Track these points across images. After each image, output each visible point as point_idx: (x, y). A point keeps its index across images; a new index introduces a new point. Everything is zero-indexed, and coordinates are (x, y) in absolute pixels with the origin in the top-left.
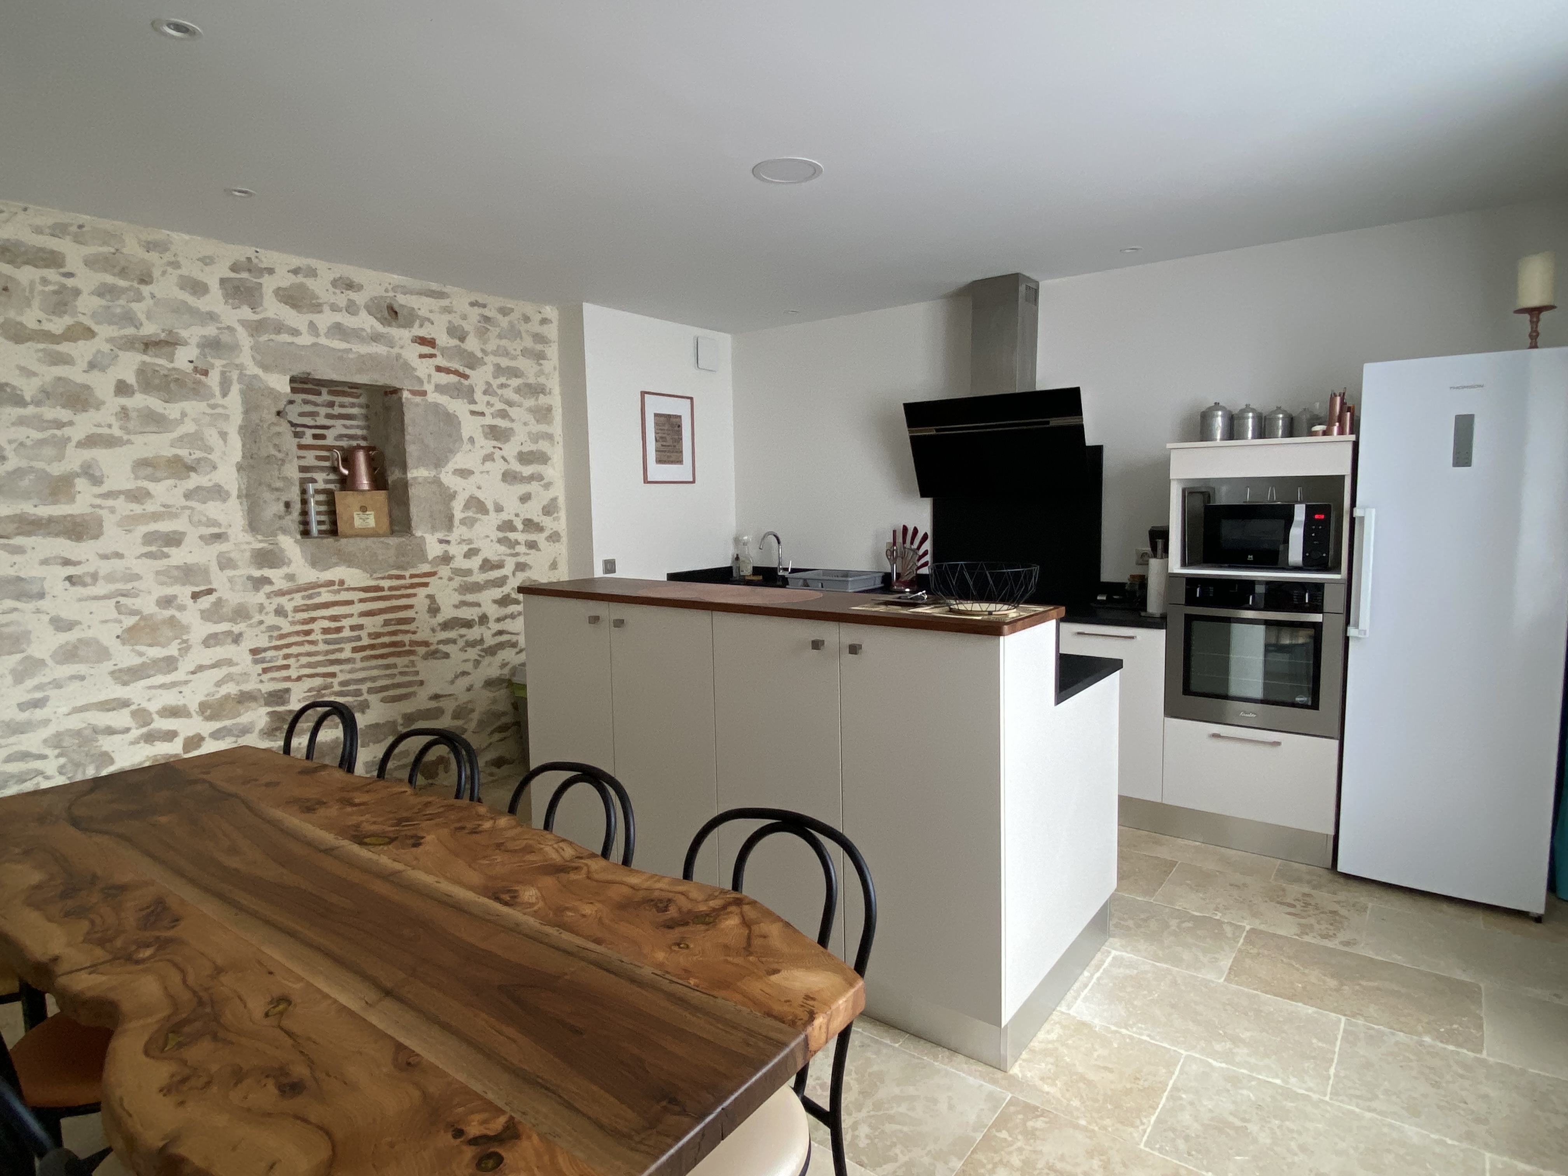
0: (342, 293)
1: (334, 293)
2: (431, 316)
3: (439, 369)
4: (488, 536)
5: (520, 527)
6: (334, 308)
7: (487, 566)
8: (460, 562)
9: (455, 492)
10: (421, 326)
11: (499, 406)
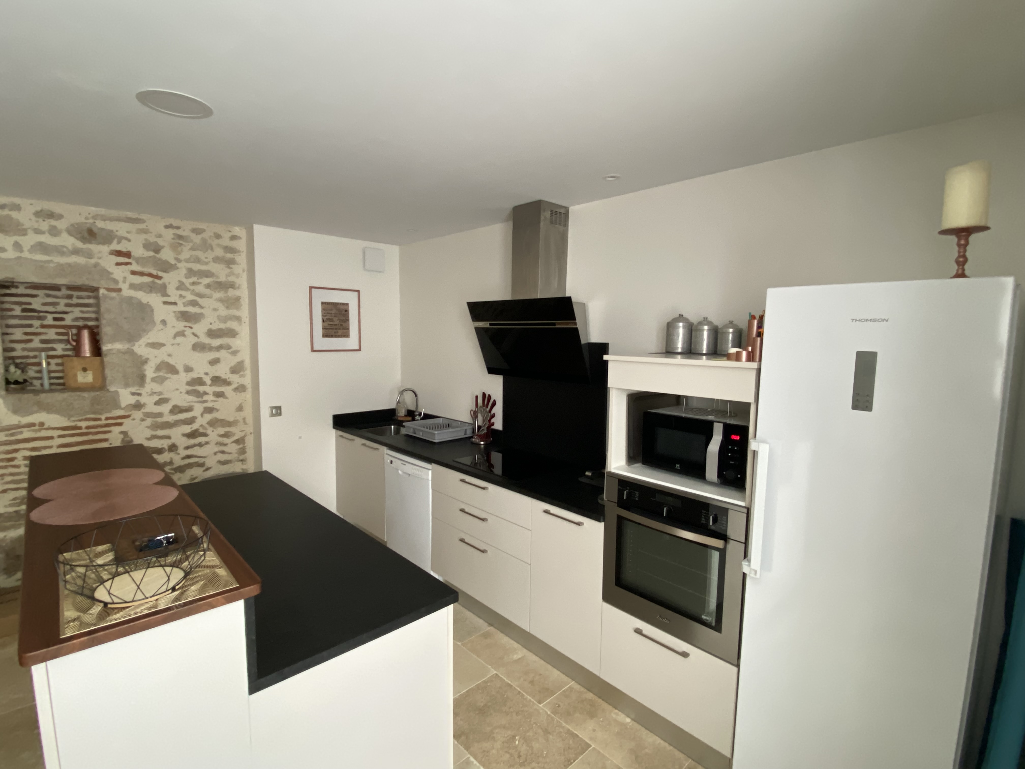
0: (44, 221)
1: (37, 222)
2: (129, 236)
3: (134, 273)
4: (177, 389)
5: (208, 382)
6: (38, 231)
7: (176, 410)
8: (151, 408)
9: (147, 359)
10: (119, 243)
11: (190, 297)
